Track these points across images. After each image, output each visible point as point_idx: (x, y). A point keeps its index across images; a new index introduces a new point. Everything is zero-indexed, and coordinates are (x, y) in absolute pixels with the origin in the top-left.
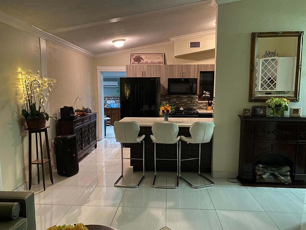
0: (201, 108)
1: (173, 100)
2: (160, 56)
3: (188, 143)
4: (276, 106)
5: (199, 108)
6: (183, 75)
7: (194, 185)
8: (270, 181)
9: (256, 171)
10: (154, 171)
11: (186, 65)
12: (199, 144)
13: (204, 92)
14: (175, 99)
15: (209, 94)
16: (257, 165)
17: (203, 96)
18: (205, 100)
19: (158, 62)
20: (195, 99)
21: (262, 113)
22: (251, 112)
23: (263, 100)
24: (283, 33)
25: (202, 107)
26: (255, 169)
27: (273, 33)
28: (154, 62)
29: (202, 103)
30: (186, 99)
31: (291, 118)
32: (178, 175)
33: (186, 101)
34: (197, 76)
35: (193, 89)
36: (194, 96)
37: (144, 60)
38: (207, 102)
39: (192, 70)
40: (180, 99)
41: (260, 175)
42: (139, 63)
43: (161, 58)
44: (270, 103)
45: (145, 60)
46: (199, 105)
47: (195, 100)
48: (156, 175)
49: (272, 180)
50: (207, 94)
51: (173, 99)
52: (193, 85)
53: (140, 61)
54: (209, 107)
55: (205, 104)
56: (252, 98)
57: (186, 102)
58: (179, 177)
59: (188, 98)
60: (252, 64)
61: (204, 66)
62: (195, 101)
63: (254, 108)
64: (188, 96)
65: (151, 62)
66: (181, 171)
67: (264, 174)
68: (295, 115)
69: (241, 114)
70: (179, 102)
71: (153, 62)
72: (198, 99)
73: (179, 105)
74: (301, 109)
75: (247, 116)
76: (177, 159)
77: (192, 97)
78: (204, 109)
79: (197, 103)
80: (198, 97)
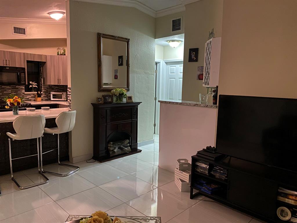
0: (28, 99)
3: (53, 134)
4: (120, 94)
5: (26, 99)
6: (6, 62)
7: (63, 174)
8: (119, 154)
9: (109, 148)
10: (10, 173)
11: (9, 52)
12: (57, 134)
13: (31, 82)
15: (36, 85)
16: (109, 143)
17: (30, 86)
18: (32, 91)
20: (21, 90)
21: (110, 100)
22: (103, 100)
23: (109, 90)
24: (119, 37)
25: (30, 98)
26: (108, 147)
27: (112, 36)
29: (29, 95)
31: (127, 103)
32: (39, 170)
34: (24, 65)
35: (22, 79)
38: (36, 93)
39: (17, 58)
41: (112, 150)
44: (115, 92)
46: (27, 97)
47: (21, 91)
48: (13, 177)
49: (120, 152)
50: (34, 85)
52: (20, 74)
54: (39, 98)
55: (33, 96)
56: (100, 88)
58: (41, 172)
59: (12, 88)
60: (100, 60)
61: (31, 55)
62: (21, 92)
63: (104, 97)
64: (12, 87)
66: (43, 166)
67: (114, 149)
68: (130, 101)
69: (95, 102)
72: (24, 90)
73: (2, 97)
74: (133, 96)
75: (101, 103)
76: (37, 154)
77: (18, 88)
78: (32, 100)
79: (24, 94)
80: (24, 88)
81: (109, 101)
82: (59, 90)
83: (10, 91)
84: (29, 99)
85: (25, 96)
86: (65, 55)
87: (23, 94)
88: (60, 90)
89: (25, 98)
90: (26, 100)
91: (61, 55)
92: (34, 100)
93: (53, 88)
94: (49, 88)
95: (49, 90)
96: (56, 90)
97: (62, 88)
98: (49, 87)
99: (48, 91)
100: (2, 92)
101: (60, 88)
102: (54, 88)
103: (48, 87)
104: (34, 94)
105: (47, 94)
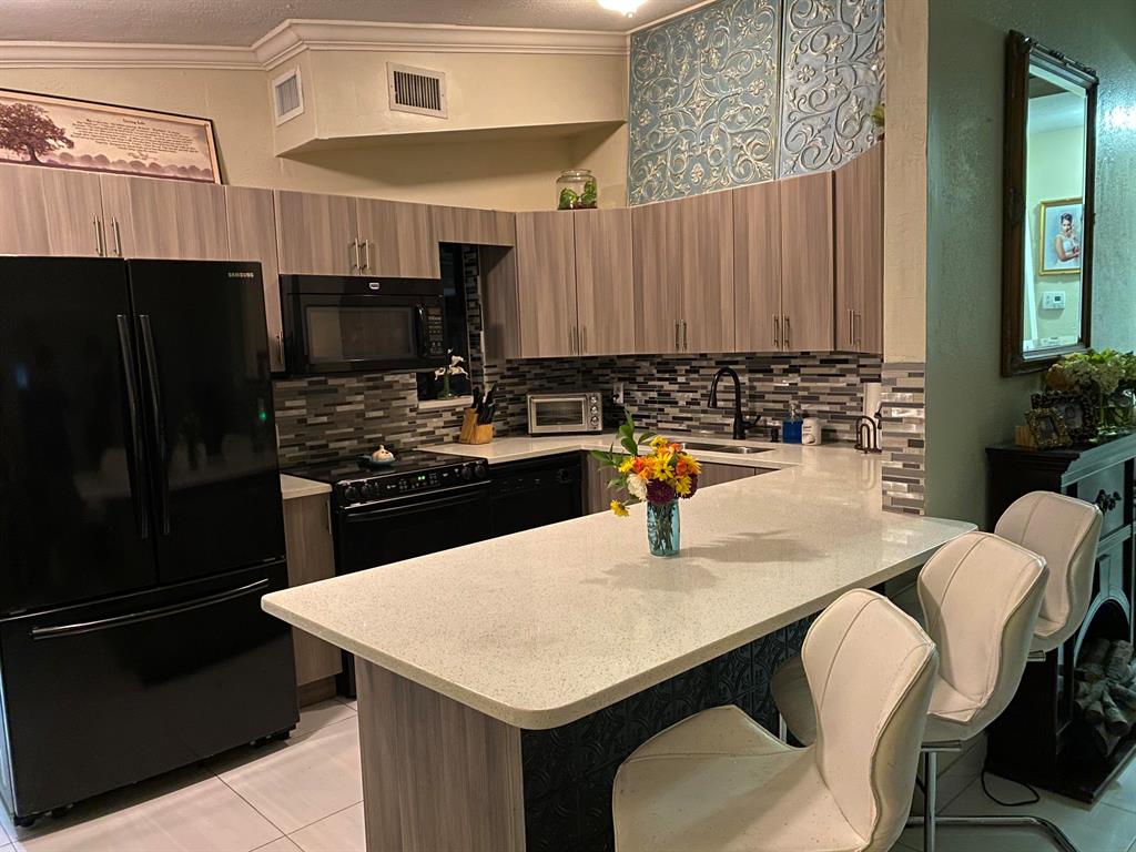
0: (432, 437)
1: (291, 408)
2: (188, 133)
5: (424, 438)
14: (303, 403)
17: (438, 372)
18: (444, 397)
19: (183, 169)
20: (402, 394)
25: (437, 432)
28: (153, 165)
29: (436, 413)
30: (360, 398)
33: (362, 407)
34: (432, 268)
35: (432, 338)
36: (397, 378)
37: (71, 144)
40: (329, 398)
42: (35, 161)
43: (195, 145)
45: (83, 147)
46: (425, 425)
47: (404, 398)
50: (453, 364)
51: (288, 404)
53: (44, 148)
55: (448, 416)
56: (1014, 359)
57: (361, 414)
59: (369, 388)
62: (400, 403)
64: (369, 380)
65: (133, 164)
70: (325, 419)
71: (147, 163)
72: (416, 393)
75: (1062, 447)
77: (390, 385)
78: (446, 439)
79: (414, 414)
80: (414, 380)
81: (1076, 430)
82: (544, 382)
83: (360, 402)
84: (434, 432)
85: (418, 422)
86: (593, 206)
87: (411, 411)
88: (550, 379)
89: (419, 430)
90: (423, 442)
91: (577, 207)
92: (457, 440)
93: (523, 375)
94: (509, 377)
95: (510, 385)
96: (537, 383)
97: (558, 373)
98: (508, 369)
99: (507, 388)
100: (328, 410)
101: (549, 373)
102: (528, 376)
103: (506, 373)
104: (452, 410)
105: (504, 404)
